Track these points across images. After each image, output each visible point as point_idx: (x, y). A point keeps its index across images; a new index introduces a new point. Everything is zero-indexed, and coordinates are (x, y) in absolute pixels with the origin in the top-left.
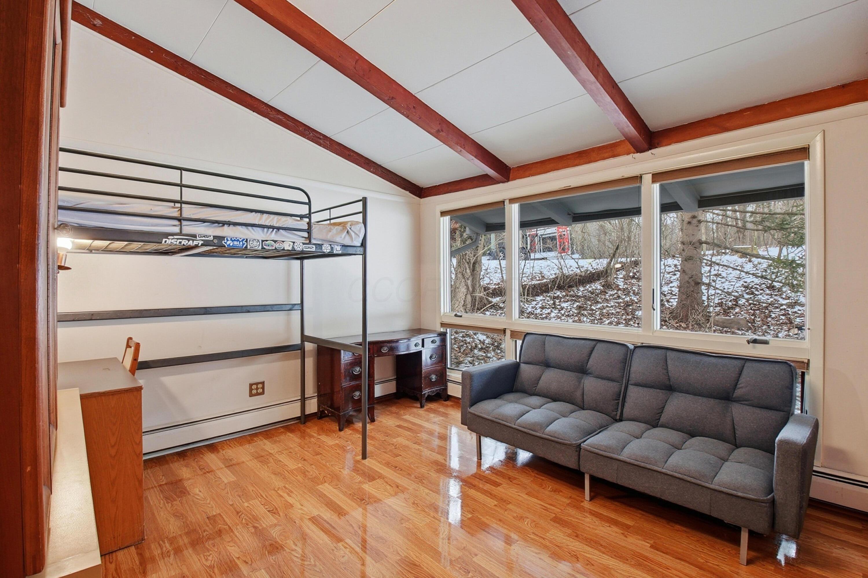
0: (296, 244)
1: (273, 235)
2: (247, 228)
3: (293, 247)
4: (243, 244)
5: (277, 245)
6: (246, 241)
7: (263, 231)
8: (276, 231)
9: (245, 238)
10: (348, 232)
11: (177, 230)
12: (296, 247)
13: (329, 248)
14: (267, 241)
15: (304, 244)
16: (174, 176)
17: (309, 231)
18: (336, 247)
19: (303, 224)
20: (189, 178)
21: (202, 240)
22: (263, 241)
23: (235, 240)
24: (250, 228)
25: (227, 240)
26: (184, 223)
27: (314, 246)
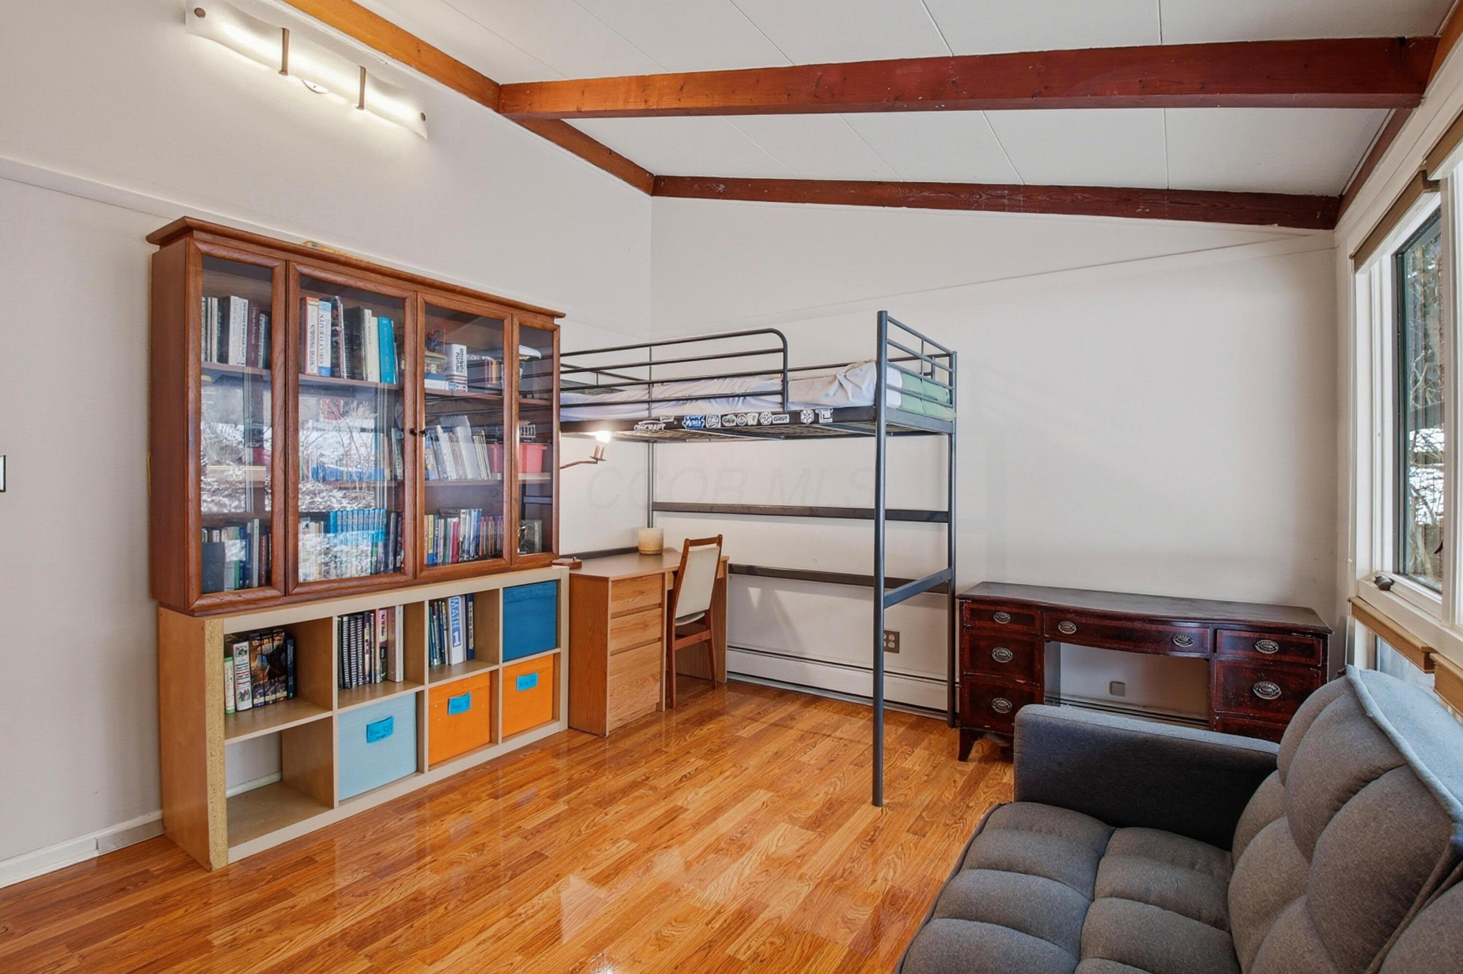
0: (762, 415)
1: (739, 406)
2: (710, 402)
3: (759, 421)
4: (702, 423)
5: (738, 420)
6: (705, 419)
7: (728, 402)
8: (743, 400)
9: (704, 413)
10: (841, 384)
11: (645, 414)
12: (762, 421)
13: (812, 416)
14: (726, 415)
15: (773, 413)
16: (642, 355)
17: (783, 393)
18: (823, 412)
19: (775, 383)
20: (659, 354)
21: (664, 423)
22: (722, 416)
23: (693, 419)
24: (712, 400)
25: (687, 420)
26: (654, 405)
27: (788, 416)
